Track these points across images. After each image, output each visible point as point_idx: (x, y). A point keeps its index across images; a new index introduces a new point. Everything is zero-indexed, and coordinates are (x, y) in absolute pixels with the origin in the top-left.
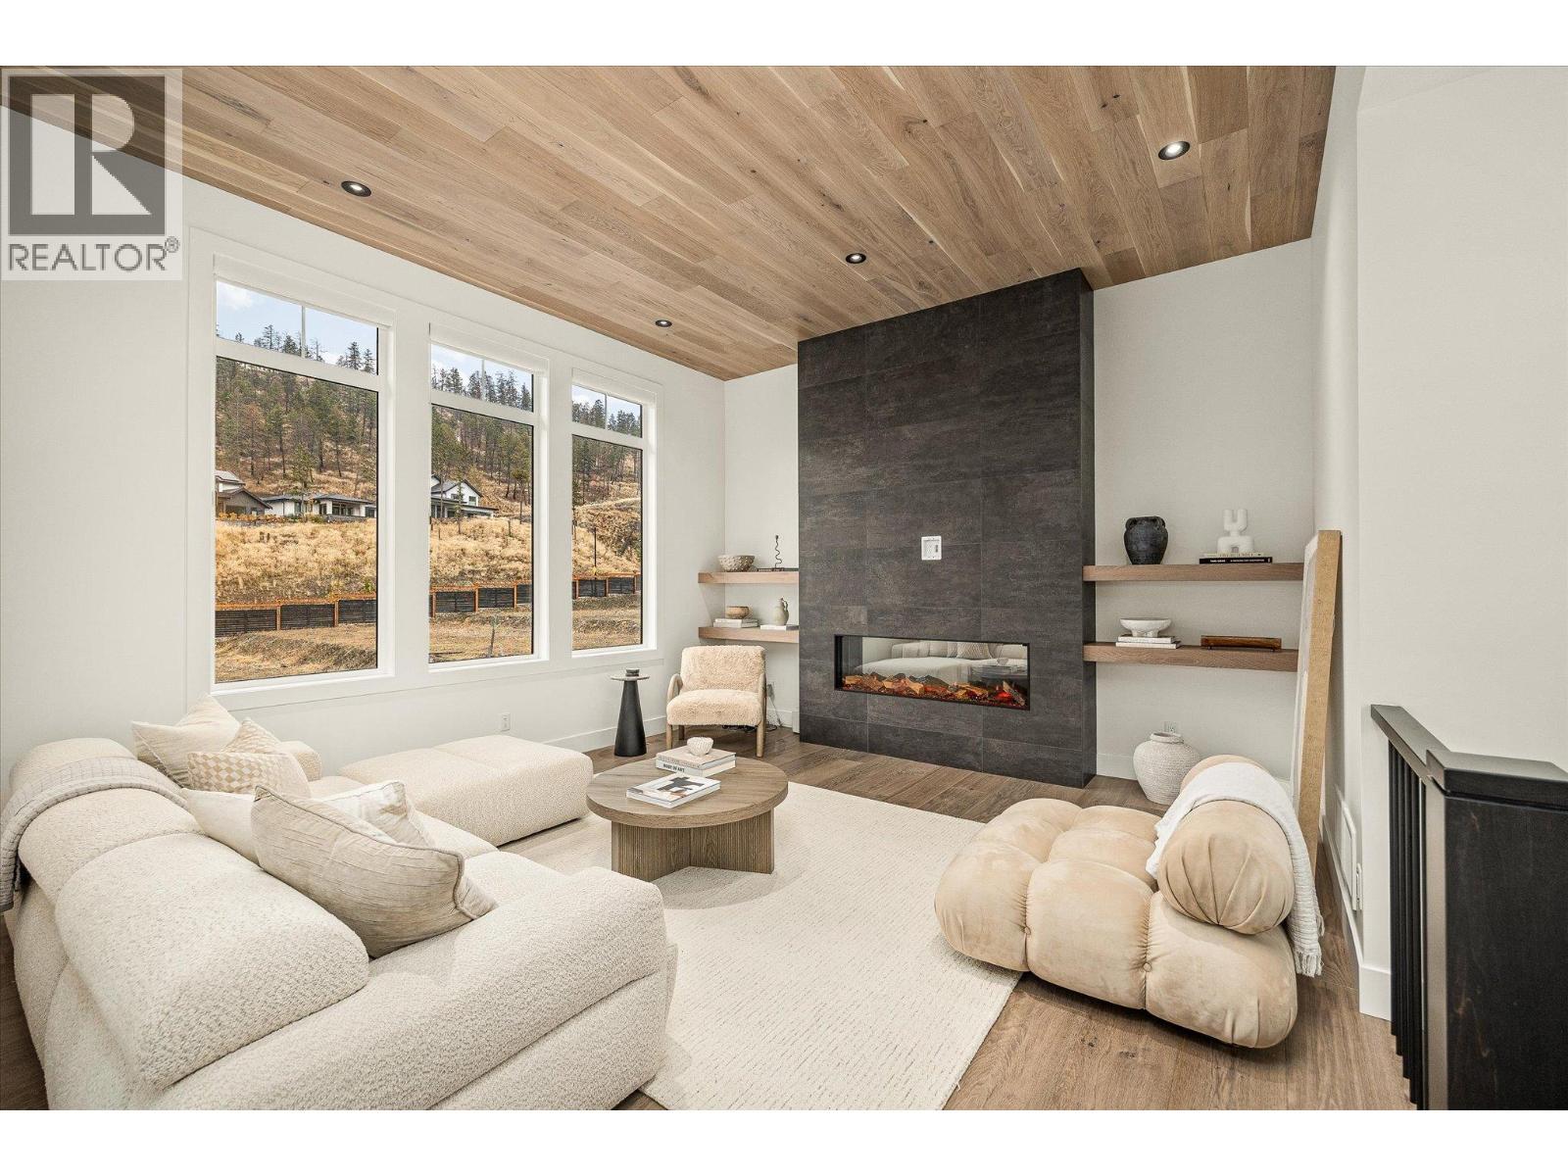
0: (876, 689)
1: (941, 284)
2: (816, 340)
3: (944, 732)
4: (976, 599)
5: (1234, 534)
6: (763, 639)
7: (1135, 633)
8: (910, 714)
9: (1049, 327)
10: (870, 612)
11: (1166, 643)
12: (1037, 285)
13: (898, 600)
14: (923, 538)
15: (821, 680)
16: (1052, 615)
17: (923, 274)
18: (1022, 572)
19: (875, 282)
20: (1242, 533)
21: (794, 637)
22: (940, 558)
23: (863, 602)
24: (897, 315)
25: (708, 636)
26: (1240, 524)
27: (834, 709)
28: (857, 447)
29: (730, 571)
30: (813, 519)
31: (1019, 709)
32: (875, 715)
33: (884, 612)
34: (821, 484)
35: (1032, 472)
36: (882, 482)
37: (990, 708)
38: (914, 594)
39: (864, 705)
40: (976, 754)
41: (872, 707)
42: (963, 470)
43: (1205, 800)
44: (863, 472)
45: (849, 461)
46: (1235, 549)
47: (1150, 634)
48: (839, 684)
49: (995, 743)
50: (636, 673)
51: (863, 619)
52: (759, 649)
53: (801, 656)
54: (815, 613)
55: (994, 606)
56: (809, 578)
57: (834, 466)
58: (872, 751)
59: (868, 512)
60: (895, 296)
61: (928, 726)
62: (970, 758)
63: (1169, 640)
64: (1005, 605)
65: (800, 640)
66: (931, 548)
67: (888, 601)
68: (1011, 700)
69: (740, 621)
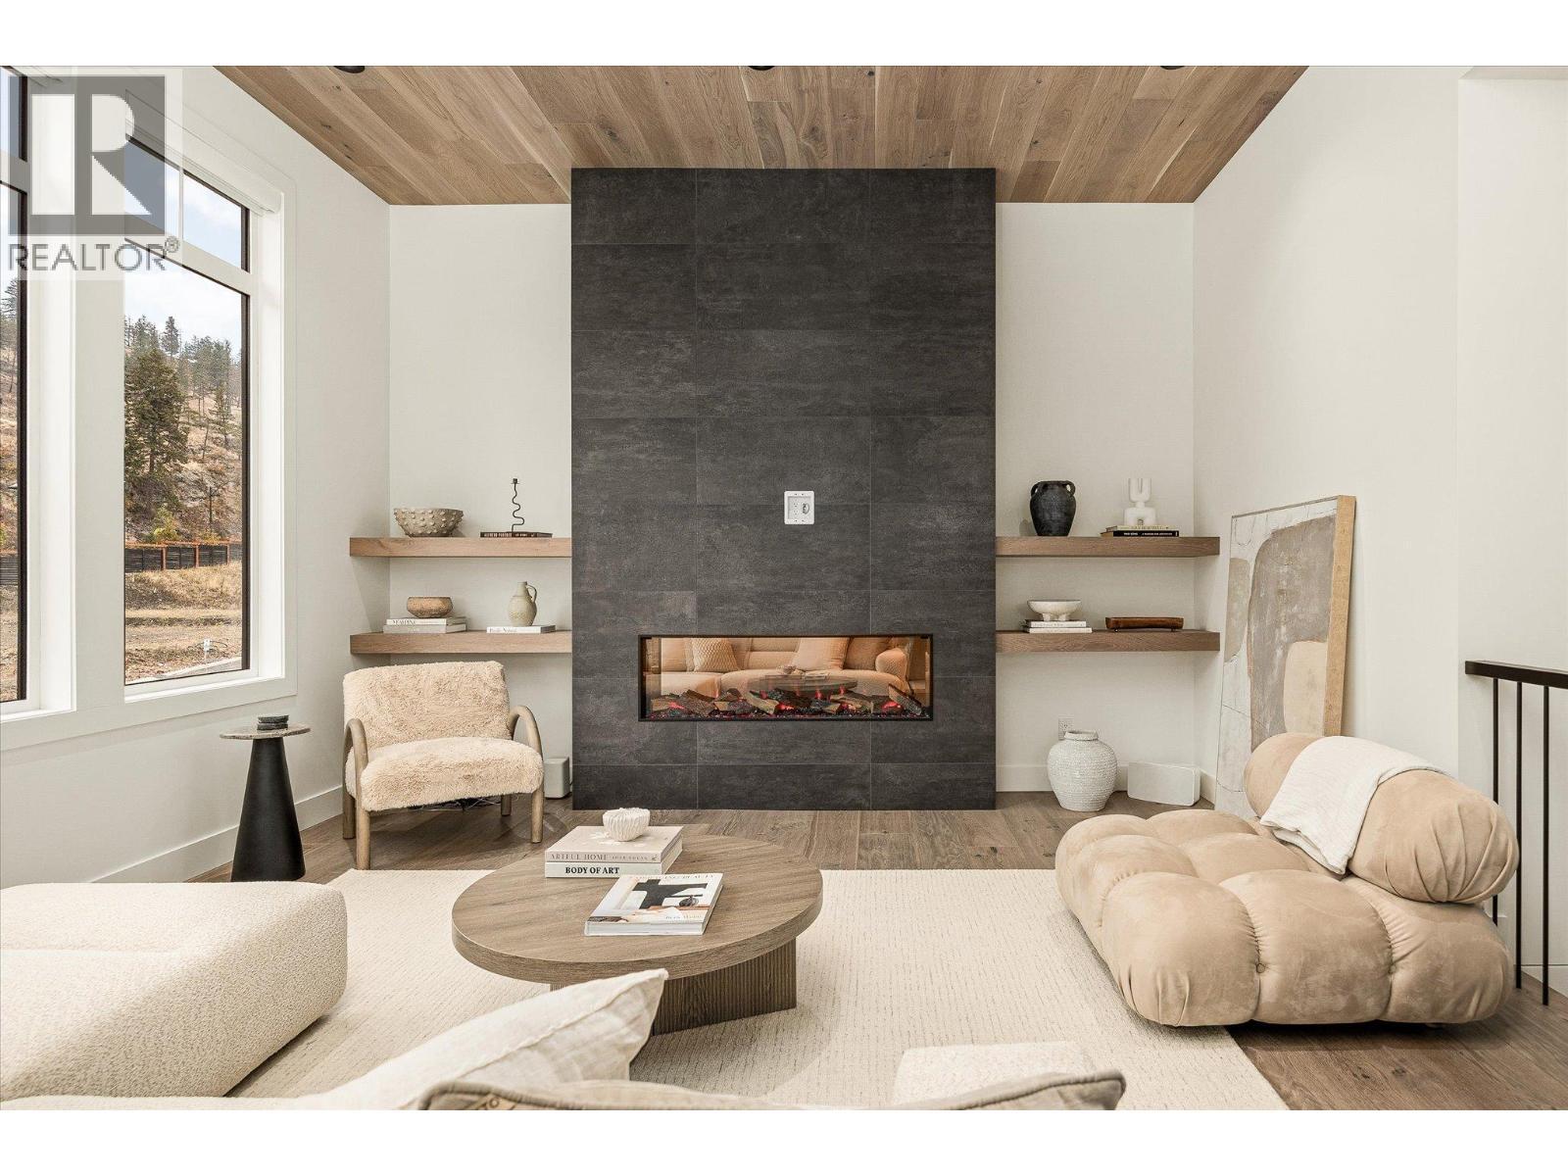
0: (706, 714)
1: (837, 139)
2: (605, 173)
3: (818, 763)
4: (863, 579)
5: (1140, 505)
6: (499, 650)
7: (1046, 617)
8: (767, 744)
9: (959, 233)
10: (700, 600)
11: (1081, 627)
12: (944, 176)
13: (748, 582)
14: (787, 494)
15: (613, 708)
16: (959, 598)
17: (827, 117)
18: (924, 543)
19: (758, 106)
20: (1148, 504)
21: (564, 644)
22: (812, 522)
23: (690, 585)
24: (750, 167)
25: (372, 650)
26: (1145, 495)
27: (639, 751)
28: (680, 351)
29: (422, 535)
30: (601, 456)
31: (914, 720)
32: (709, 751)
33: (724, 598)
34: (615, 401)
35: (936, 414)
36: (720, 408)
37: (881, 723)
38: (774, 573)
39: (692, 740)
40: (863, 787)
41: (703, 741)
42: (847, 403)
43: (1390, 774)
44: (689, 388)
45: (666, 370)
46: (1141, 521)
47: (1063, 617)
48: (644, 713)
49: (888, 769)
50: (282, 723)
51: (690, 610)
52: (495, 666)
53: (576, 673)
54: (603, 603)
55: (887, 587)
56: (592, 548)
57: (639, 374)
58: (704, 806)
59: (698, 450)
60: (768, 137)
61: (794, 757)
62: (853, 794)
63: (1084, 623)
64: (902, 586)
65: (574, 647)
66: (799, 508)
67: (732, 583)
68: (903, 711)
69: (442, 621)
